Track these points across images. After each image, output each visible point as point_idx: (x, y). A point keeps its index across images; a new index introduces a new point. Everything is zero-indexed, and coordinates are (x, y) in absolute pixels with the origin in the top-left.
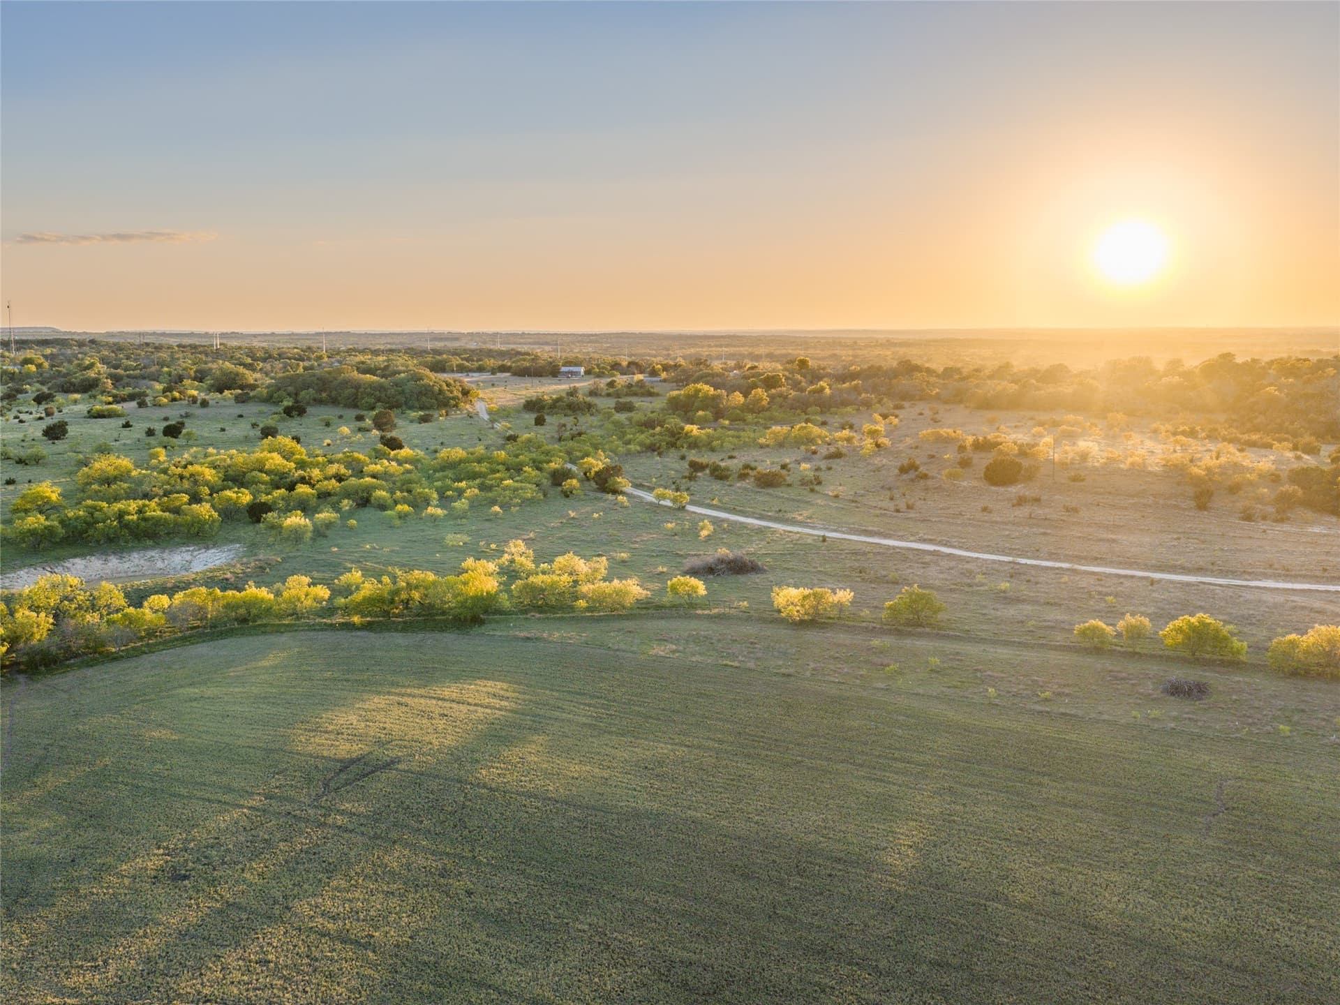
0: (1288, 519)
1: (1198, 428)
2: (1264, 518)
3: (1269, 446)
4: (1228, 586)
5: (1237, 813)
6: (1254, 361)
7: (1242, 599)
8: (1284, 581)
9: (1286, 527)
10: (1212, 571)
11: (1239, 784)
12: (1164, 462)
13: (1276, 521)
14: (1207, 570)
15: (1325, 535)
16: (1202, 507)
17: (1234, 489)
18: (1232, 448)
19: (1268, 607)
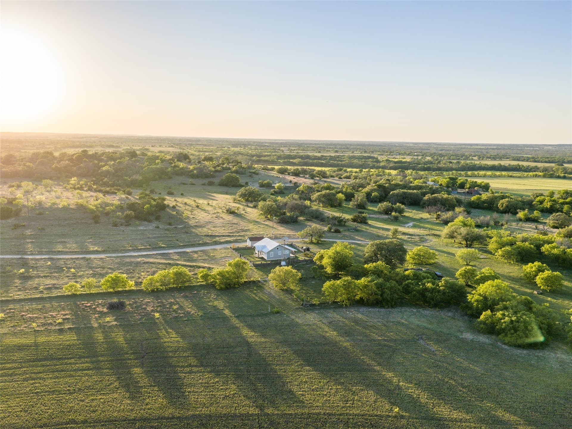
0: (130, 224)
1: (84, 186)
2: (121, 225)
3: (115, 193)
4: (117, 257)
5: (151, 354)
6: (96, 153)
7: (124, 262)
8: (137, 252)
9: (131, 228)
10: (109, 251)
11: (148, 342)
12: (76, 203)
13: (126, 226)
14: (107, 251)
15: (145, 230)
16: (96, 222)
17: (107, 214)
18: (100, 195)
19: (134, 264)
